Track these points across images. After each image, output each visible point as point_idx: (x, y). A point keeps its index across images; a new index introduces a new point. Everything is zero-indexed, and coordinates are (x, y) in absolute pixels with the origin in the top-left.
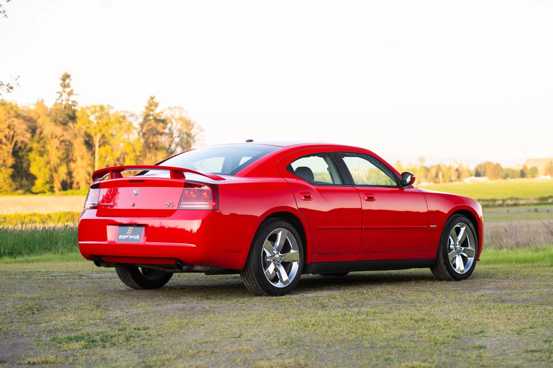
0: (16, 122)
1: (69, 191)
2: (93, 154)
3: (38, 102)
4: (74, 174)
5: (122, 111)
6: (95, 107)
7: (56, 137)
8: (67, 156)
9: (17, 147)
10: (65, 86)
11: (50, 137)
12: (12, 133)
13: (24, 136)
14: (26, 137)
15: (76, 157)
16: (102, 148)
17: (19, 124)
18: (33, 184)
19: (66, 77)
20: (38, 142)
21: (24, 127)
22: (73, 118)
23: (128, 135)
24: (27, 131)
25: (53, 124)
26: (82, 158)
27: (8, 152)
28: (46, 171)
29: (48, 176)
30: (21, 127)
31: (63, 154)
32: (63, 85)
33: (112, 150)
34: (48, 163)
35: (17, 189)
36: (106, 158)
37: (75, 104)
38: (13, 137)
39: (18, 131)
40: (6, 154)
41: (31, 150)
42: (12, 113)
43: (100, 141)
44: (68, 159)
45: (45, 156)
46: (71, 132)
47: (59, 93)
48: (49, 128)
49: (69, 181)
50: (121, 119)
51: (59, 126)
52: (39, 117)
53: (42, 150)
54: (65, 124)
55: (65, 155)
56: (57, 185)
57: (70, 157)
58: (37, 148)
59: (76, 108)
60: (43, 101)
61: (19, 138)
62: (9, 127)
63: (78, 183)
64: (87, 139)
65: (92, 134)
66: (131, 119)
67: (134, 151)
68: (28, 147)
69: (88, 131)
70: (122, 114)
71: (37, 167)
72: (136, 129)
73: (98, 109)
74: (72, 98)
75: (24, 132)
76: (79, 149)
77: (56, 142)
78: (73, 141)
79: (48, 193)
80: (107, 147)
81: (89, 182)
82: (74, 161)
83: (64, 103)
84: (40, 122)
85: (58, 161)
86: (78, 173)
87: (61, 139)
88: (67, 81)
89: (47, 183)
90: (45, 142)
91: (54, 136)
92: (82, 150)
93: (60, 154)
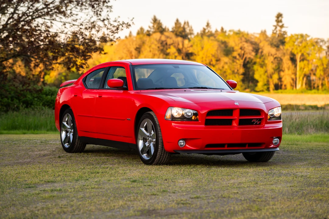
0: (246, 45)
1: (280, 91)
2: (296, 66)
3: (262, 32)
4: (283, 79)
5: (315, 39)
6: (297, 35)
7: (271, 55)
8: (279, 68)
9: (246, 61)
10: (278, 21)
11: (267, 55)
12: (243, 52)
13: (250, 55)
14: (252, 55)
15: (284, 69)
16: (302, 63)
17: (248, 46)
18: (256, 86)
19: (279, 16)
20: (260, 58)
21: (251, 48)
22: (283, 42)
23: (319, 54)
24: (253, 51)
25: (269, 46)
26: (289, 69)
27: (240, 65)
28: (265, 77)
29: (265, 81)
30: (248, 48)
31: (276, 66)
32: (277, 21)
33: (308, 64)
34: (266, 72)
35: (245, 89)
36: (304, 69)
37: (285, 33)
38: (244, 54)
39: (247, 51)
40: (239, 66)
41: (255, 63)
42: (243, 39)
43: (300, 58)
44: (279, 69)
45: (264, 67)
46: (281, 52)
47: (274, 26)
48: (267, 49)
49: (280, 84)
50: (314, 44)
51: (274, 48)
52: (261, 42)
53: (263, 63)
54: (277, 47)
55: (277, 67)
56: (272, 87)
57: (281, 68)
58: (259, 63)
59: (285, 36)
60: (265, 31)
61: (248, 56)
62: (241, 48)
63: (285, 86)
64: (292, 57)
65: (295, 53)
66: (321, 44)
67: (323, 65)
68: (253, 61)
69: (293, 51)
70: (316, 40)
71: (259, 74)
72: (325, 50)
73: (299, 37)
74: (283, 29)
75: (251, 52)
76: (286, 63)
77: (271, 59)
78: (282, 58)
79: (266, 91)
80: (305, 62)
81: (293, 84)
82: (283, 71)
83: (278, 32)
84: (261, 45)
85: (273, 71)
86: (286, 79)
87: (275, 56)
88: (280, 18)
89: (265, 85)
90: (264, 59)
91: (270, 55)
92: (288, 64)
93: (274, 66)
